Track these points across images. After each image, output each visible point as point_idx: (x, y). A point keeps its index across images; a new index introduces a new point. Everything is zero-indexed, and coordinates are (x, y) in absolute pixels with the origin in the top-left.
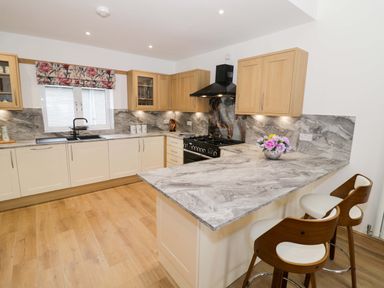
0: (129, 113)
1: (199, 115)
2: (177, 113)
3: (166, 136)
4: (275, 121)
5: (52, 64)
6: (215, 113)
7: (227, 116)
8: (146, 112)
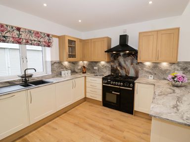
0: (60, 63)
1: (103, 63)
2: (86, 62)
3: (85, 77)
4: (159, 65)
5: (7, 26)
6: (116, 62)
7: (125, 63)
8: (69, 62)
